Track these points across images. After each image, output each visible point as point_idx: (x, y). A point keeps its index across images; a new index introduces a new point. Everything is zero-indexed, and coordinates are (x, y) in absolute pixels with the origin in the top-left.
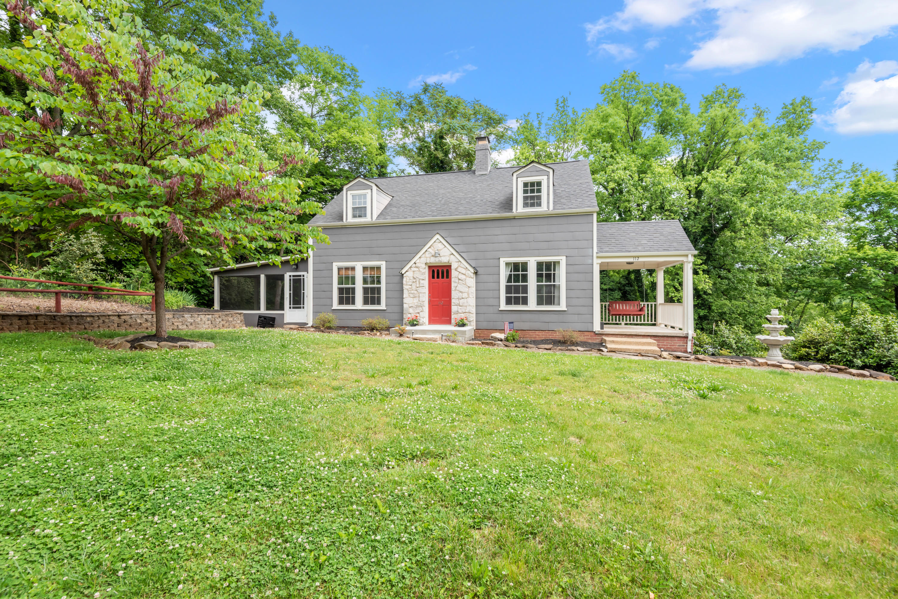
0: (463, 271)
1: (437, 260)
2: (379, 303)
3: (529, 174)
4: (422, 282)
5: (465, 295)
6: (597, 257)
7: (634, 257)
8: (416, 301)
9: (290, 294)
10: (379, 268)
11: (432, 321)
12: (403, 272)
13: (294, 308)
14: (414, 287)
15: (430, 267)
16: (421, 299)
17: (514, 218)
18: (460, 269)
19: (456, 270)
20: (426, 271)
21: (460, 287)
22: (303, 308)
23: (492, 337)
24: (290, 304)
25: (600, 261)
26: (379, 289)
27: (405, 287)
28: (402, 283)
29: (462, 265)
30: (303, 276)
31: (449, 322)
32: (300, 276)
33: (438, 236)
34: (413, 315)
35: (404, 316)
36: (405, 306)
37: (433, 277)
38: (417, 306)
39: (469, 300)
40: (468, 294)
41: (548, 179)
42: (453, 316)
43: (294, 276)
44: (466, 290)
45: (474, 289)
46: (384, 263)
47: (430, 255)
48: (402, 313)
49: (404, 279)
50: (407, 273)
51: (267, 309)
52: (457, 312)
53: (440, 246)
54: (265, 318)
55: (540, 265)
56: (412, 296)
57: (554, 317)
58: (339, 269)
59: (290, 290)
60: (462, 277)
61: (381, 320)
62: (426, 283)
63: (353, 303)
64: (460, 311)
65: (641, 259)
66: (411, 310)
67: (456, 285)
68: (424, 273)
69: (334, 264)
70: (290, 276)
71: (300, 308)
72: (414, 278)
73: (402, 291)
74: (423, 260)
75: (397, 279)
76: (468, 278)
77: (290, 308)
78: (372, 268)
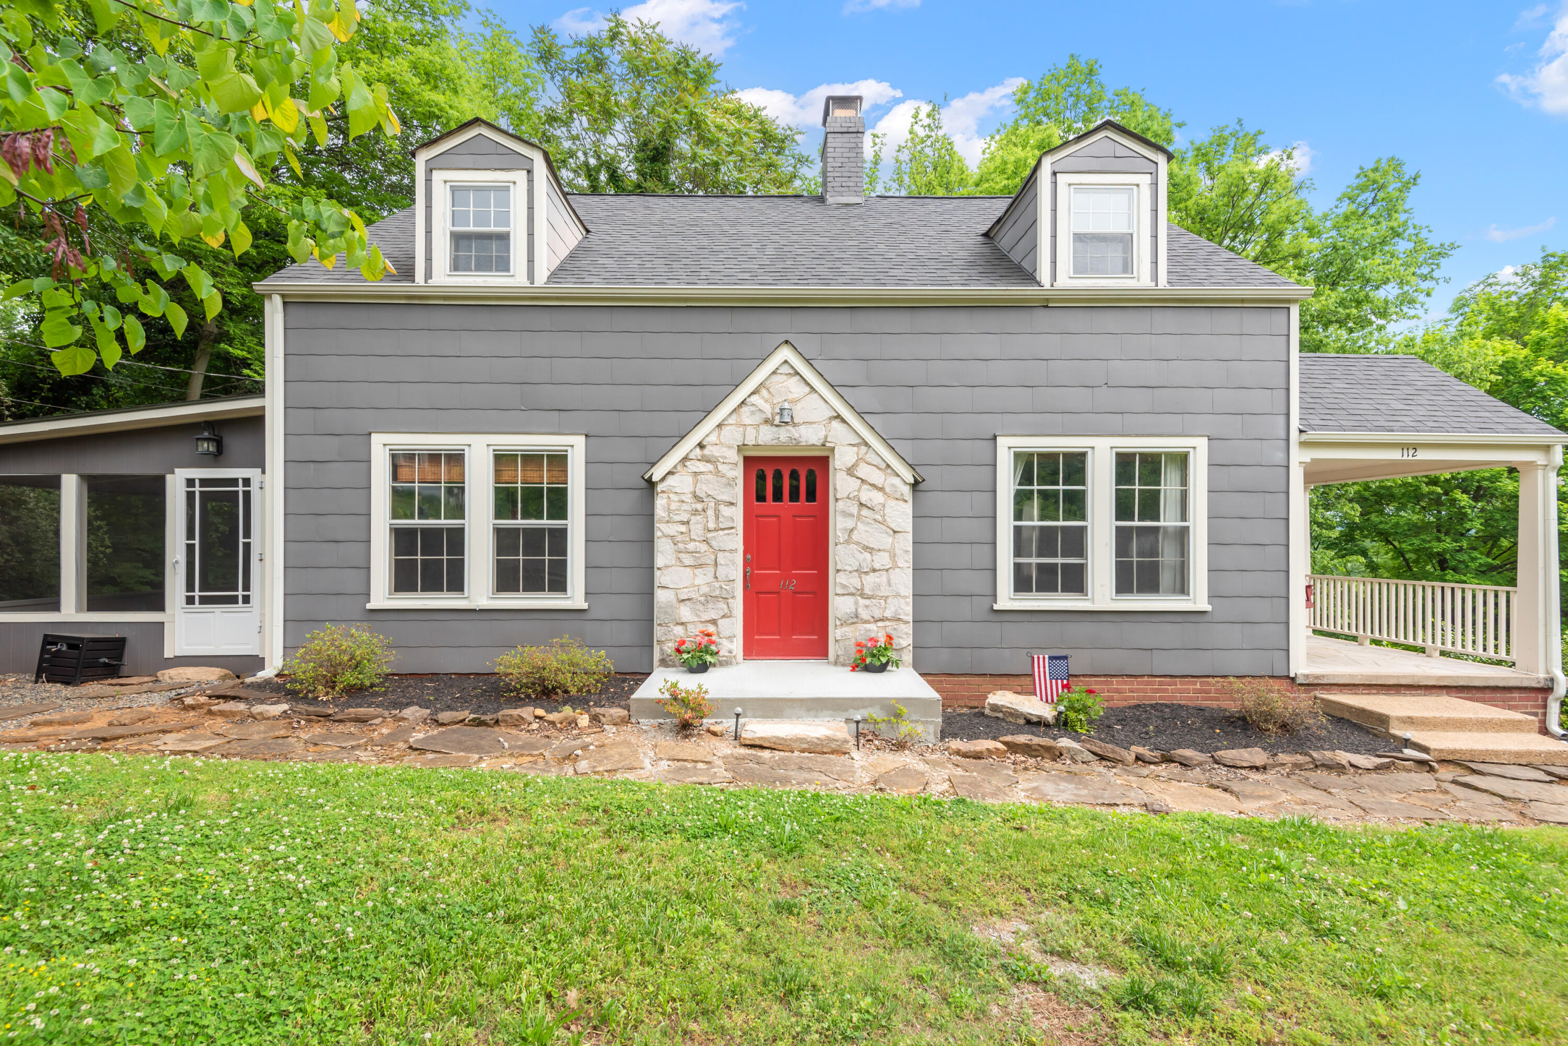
0: (877, 477)
1: (784, 434)
2: (559, 584)
3: (1095, 164)
4: (726, 511)
5: (881, 560)
6: (1304, 444)
7: (1403, 446)
8: (703, 578)
9: (190, 549)
10: (559, 461)
11: (753, 649)
12: (657, 473)
13: (204, 600)
14: (697, 530)
15: (748, 461)
16: (721, 571)
17: (1045, 305)
18: (863, 471)
19: (850, 472)
20: (738, 473)
21: (864, 533)
22: (246, 599)
23: (995, 708)
24: (190, 587)
25: (1309, 456)
26: (559, 537)
27: (661, 529)
28: (650, 515)
29: (871, 457)
30: (247, 482)
31: (819, 650)
32: (233, 482)
33: (785, 353)
34: (694, 630)
35: (658, 632)
36: (661, 596)
37: (761, 498)
38: (710, 598)
39: (895, 575)
40: (893, 557)
41: (1155, 184)
42: (835, 632)
43: (204, 482)
44: (887, 541)
45: (910, 537)
46: (579, 442)
47: (758, 418)
48: (647, 620)
49: (660, 503)
50: (671, 480)
51: (93, 606)
52: (855, 619)
53: (795, 388)
54: (74, 644)
55: (1124, 462)
56: (688, 560)
57: (1168, 633)
58: (399, 461)
59: (190, 534)
60: (867, 495)
61: (579, 655)
62: (736, 515)
63: (457, 584)
64: (864, 614)
65: (1423, 455)
66: (685, 613)
67: (850, 523)
68: (731, 483)
69: (377, 440)
70: (190, 482)
71: (233, 600)
72: (696, 497)
73: (648, 542)
74: (732, 436)
75: (629, 501)
76: (891, 503)
77: (190, 601)
78: (532, 459)
